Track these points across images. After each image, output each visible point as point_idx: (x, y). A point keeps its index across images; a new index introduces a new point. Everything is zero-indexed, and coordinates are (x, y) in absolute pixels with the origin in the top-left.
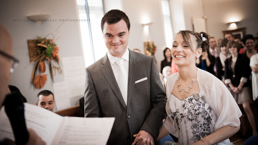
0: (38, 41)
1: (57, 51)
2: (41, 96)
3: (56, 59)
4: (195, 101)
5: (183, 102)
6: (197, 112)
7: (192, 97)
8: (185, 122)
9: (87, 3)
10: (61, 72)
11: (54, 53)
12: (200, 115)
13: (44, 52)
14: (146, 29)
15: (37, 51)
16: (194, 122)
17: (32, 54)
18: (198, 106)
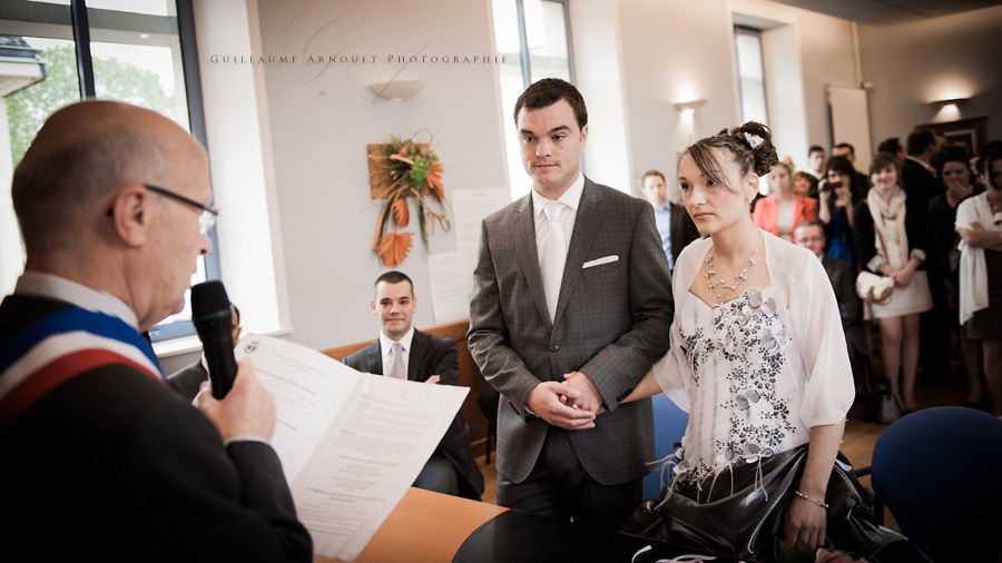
0: (391, 149)
1: (437, 173)
2: (383, 284)
3: (436, 194)
4: (750, 311)
5: (717, 313)
6: (749, 339)
7: (742, 299)
8: (715, 362)
9: (527, 49)
10: (448, 227)
11: (430, 178)
12: (756, 347)
13: (405, 176)
14: (687, 116)
15: (388, 173)
16: (737, 363)
17: (376, 181)
18: (754, 323)
